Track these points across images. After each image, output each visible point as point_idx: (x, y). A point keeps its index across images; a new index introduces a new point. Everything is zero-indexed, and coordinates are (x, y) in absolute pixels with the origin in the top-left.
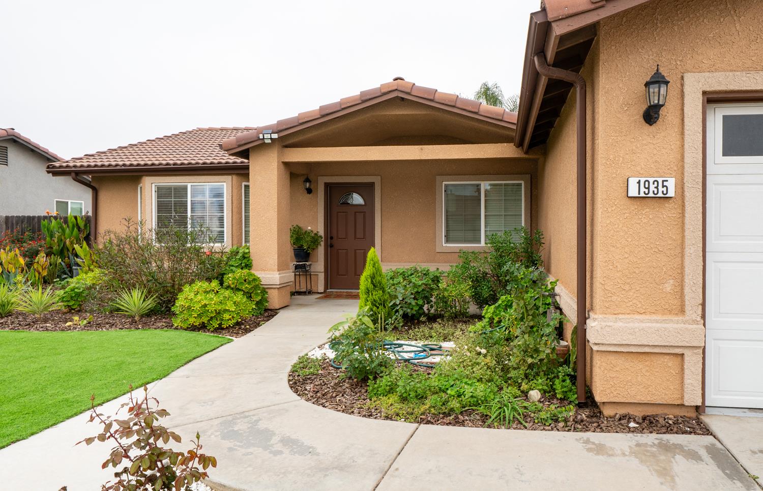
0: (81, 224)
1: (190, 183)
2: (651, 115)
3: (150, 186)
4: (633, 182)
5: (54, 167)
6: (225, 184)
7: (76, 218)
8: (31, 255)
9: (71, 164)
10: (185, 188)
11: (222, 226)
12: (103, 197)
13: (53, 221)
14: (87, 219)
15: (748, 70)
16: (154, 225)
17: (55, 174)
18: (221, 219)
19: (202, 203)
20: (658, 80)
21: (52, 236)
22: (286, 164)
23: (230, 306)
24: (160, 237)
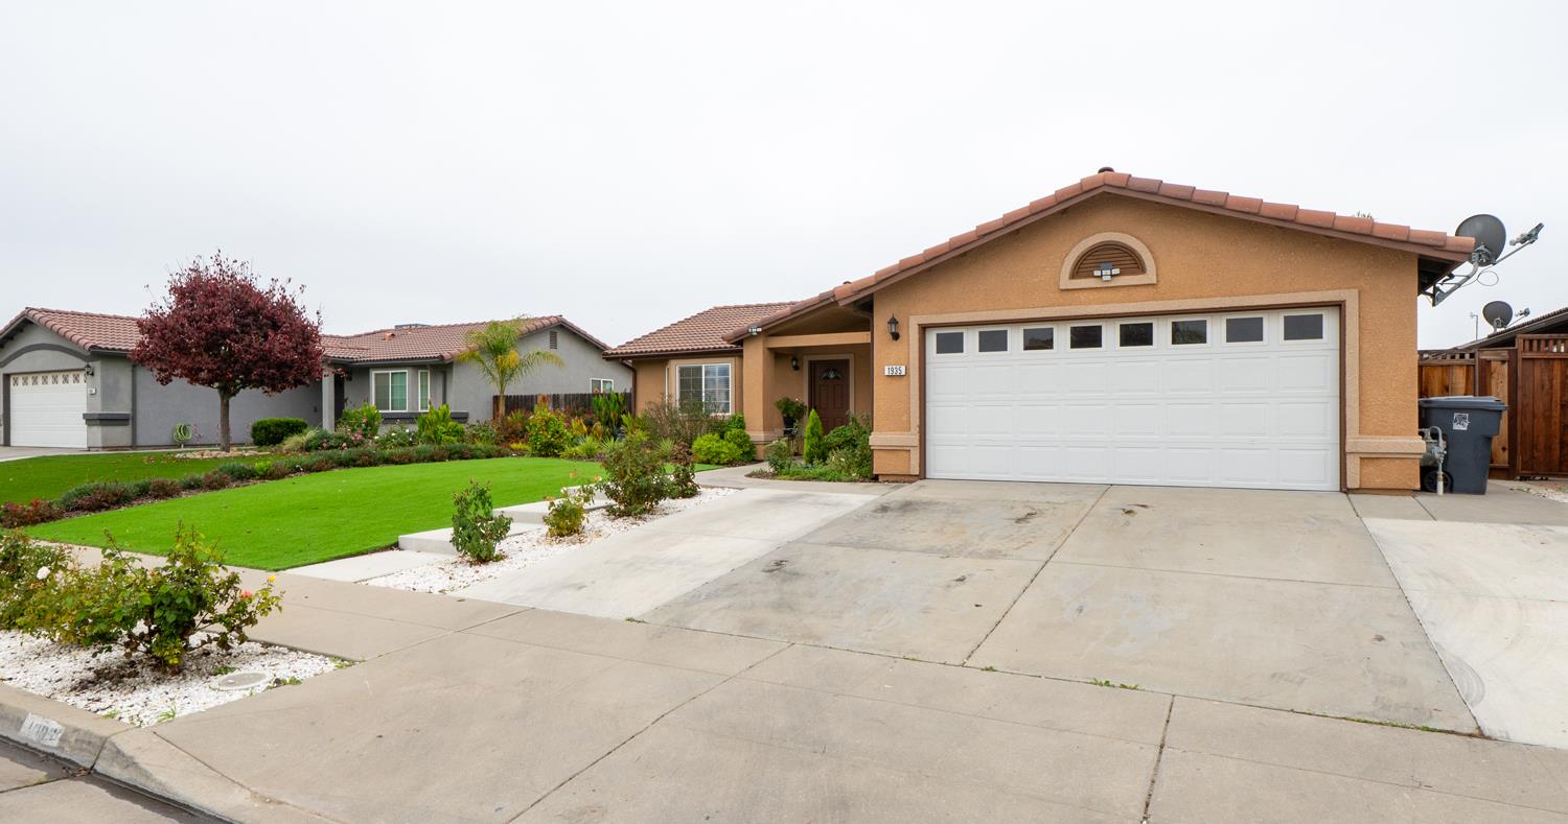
0: (621, 400)
1: (704, 365)
2: (896, 336)
3: (675, 367)
4: (886, 368)
5: (607, 354)
6: (729, 364)
7: (617, 394)
8: (589, 424)
9: (619, 351)
10: (700, 368)
11: (728, 398)
12: (640, 376)
13: (601, 398)
14: (626, 396)
15: (936, 313)
16: (678, 397)
17: (608, 359)
18: (727, 393)
19: (713, 380)
20: (893, 322)
21: (600, 410)
22: (770, 349)
23: (725, 450)
24: (682, 408)
